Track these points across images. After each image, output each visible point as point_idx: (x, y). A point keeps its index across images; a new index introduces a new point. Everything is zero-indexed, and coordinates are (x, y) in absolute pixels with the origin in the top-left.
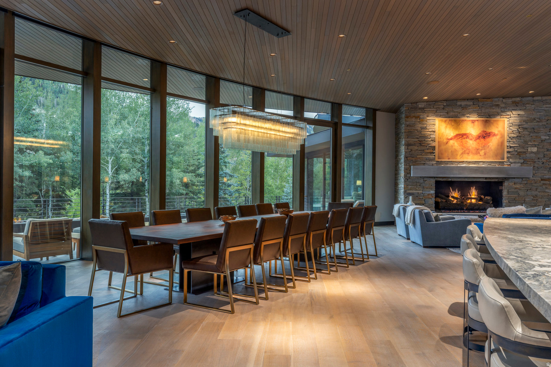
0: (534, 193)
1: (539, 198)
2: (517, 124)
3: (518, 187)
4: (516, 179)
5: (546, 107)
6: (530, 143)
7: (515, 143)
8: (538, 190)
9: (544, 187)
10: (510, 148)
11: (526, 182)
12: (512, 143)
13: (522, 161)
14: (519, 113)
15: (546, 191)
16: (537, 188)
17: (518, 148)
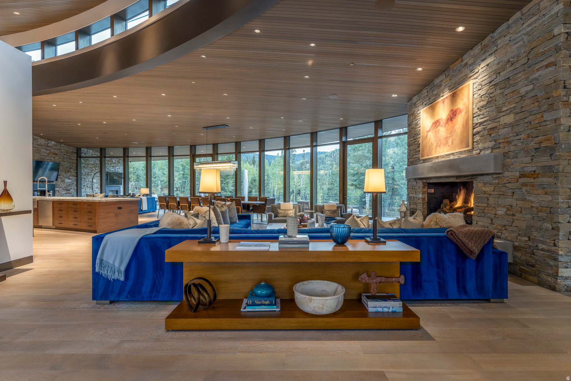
0: (509, 201)
1: (517, 212)
2: (486, 82)
3: (487, 190)
4: (485, 176)
5: (529, 25)
6: (504, 109)
7: (485, 116)
8: (516, 196)
9: (524, 189)
10: (479, 126)
11: (497, 181)
12: (481, 116)
13: (492, 144)
14: (487, 63)
15: (528, 198)
16: (513, 193)
17: (488, 122)
